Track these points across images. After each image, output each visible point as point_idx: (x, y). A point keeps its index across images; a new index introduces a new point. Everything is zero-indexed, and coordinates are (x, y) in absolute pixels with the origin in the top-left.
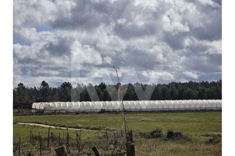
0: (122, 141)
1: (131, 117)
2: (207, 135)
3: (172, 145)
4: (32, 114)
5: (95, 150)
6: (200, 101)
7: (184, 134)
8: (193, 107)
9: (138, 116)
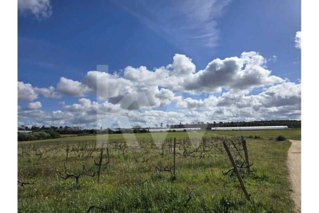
0: (240, 139)
1: (242, 132)
2: (269, 138)
3: (257, 141)
4: (212, 131)
5: (232, 142)
6: (265, 127)
7: (260, 137)
8: (263, 128)
9: (244, 132)
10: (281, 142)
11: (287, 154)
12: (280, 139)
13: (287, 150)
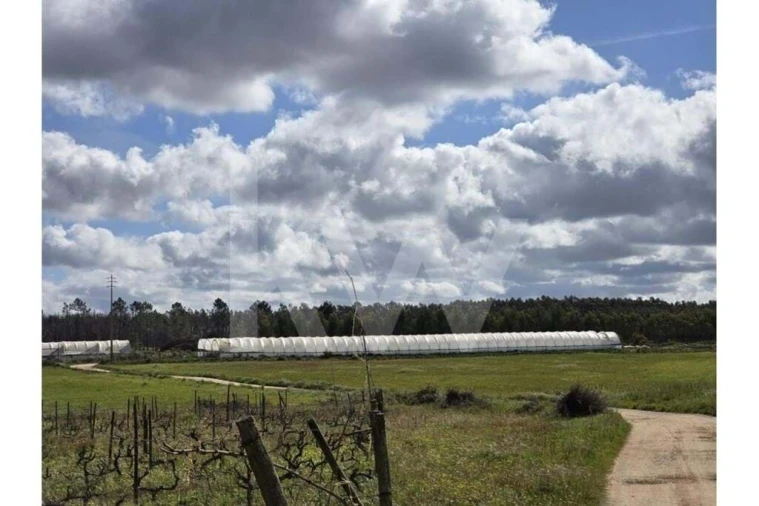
0: (363, 409)
1: (379, 365)
2: (519, 398)
3: (455, 417)
4: (198, 360)
5: (312, 425)
6: (506, 335)
7: (478, 395)
8: (493, 346)
9: (392, 365)
10: (581, 423)
11: (601, 487)
12: (577, 404)
13: (605, 468)
